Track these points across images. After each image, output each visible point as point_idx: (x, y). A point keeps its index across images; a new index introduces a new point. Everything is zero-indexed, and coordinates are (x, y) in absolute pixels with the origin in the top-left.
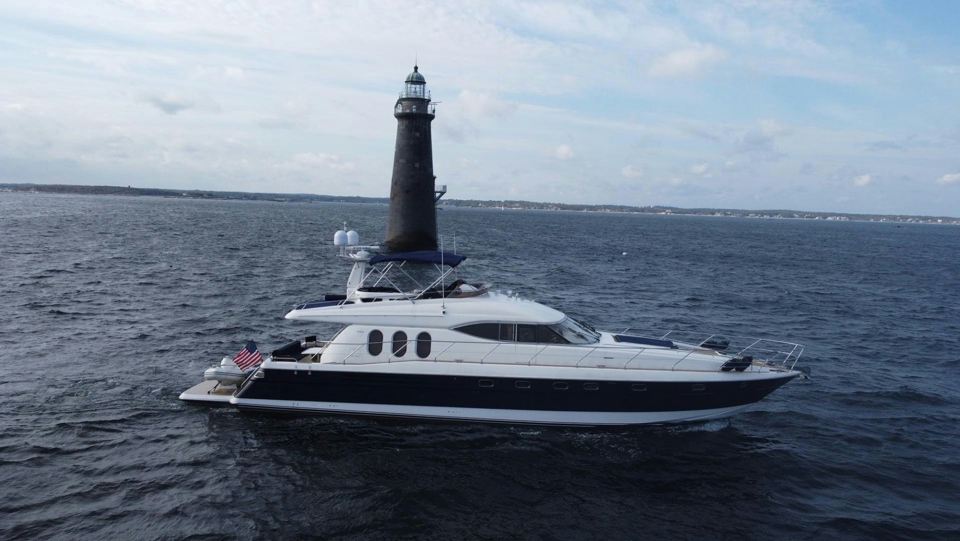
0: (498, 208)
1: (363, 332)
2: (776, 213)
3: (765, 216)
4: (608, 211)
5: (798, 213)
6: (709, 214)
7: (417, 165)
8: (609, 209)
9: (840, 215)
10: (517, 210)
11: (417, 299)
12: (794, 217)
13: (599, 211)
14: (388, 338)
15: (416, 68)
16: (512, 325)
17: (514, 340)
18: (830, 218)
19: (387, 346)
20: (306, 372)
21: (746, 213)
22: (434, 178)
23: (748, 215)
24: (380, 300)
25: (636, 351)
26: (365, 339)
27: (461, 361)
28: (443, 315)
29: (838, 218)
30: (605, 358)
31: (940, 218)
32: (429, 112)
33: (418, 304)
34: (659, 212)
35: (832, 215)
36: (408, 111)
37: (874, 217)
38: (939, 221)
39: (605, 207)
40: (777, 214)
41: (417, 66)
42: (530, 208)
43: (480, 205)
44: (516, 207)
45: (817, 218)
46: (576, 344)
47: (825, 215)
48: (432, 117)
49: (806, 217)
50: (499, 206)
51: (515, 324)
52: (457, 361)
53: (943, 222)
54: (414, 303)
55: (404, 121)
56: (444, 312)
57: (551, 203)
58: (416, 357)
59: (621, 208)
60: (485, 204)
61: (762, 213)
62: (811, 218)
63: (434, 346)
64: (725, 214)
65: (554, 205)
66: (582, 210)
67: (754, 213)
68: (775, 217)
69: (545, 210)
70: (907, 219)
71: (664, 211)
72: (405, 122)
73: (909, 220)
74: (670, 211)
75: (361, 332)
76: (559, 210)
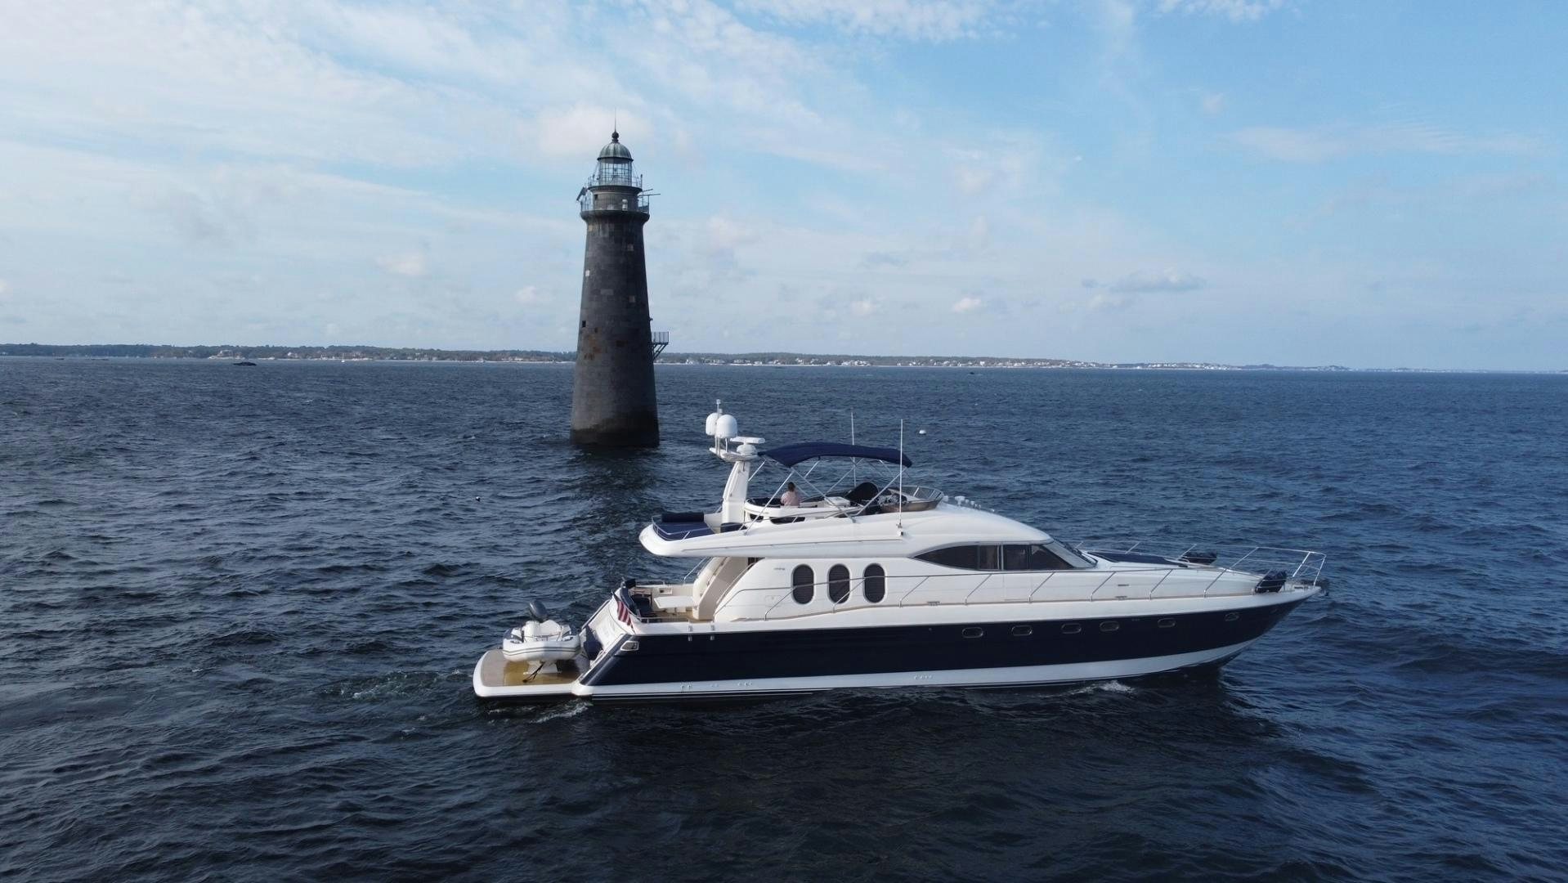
0: (324, 359)
1: (784, 569)
2: (771, 357)
3: (756, 363)
4: (518, 360)
5: (801, 356)
6: (677, 361)
7: (632, 299)
8: (519, 357)
9: (856, 358)
10: (360, 361)
11: (859, 515)
12: (796, 363)
13: (504, 361)
14: (821, 577)
15: (615, 136)
16: (997, 546)
17: (1000, 568)
18: (846, 364)
19: (821, 590)
20: (685, 637)
21: (728, 359)
23: (732, 362)
24: (801, 519)
25: (1160, 575)
26: (788, 580)
27: (936, 603)
28: (901, 538)
29: (856, 363)
30: (1119, 585)
31: (983, 359)
32: (640, 207)
33: (859, 523)
35: (847, 358)
36: (611, 208)
37: (900, 359)
38: (982, 363)
39: (514, 354)
40: (772, 360)
41: (618, 132)
42: (381, 358)
43: (289, 354)
44: (357, 357)
45: (829, 364)
46: (1081, 569)
47: (839, 359)
48: (645, 217)
49: (813, 363)
51: (1000, 546)
52: (931, 603)
53: (987, 364)
54: (854, 521)
55: (607, 225)
56: (902, 533)
58: (865, 602)
60: (298, 353)
61: (753, 358)
62: (820, 363)
63: (888, 584)
64: (700, 361)
66: (475, 359)
67: (742, 359)
68: (772, 364)
69: (409, 361)
70: (943, 361)
72: (609, 227)
73: (945, 363)
75: (780, 569)
76: (434, 360)
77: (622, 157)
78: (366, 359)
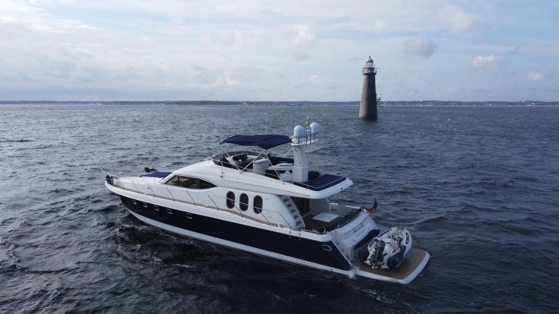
4: (490, 105)
7: (370, 91)
15: (370, 57)
22: (376, 95)
32: (375, 72)
34: (527, 104)
36: (367, 72)
39: (489, 102)
44: (429, 104)
48: (375, 74)
50: (419, 104)
57: (453, 101)
59: (500, 103)
65: (455, 102)
66: (473, 105)
71: (530, 104)
72: (366, 76)
74: (534, 104)
77: (371, 61)
78: (432, 105)
